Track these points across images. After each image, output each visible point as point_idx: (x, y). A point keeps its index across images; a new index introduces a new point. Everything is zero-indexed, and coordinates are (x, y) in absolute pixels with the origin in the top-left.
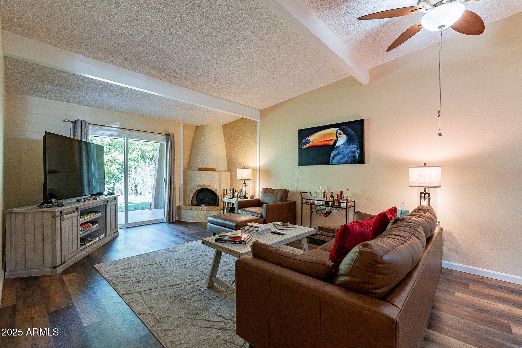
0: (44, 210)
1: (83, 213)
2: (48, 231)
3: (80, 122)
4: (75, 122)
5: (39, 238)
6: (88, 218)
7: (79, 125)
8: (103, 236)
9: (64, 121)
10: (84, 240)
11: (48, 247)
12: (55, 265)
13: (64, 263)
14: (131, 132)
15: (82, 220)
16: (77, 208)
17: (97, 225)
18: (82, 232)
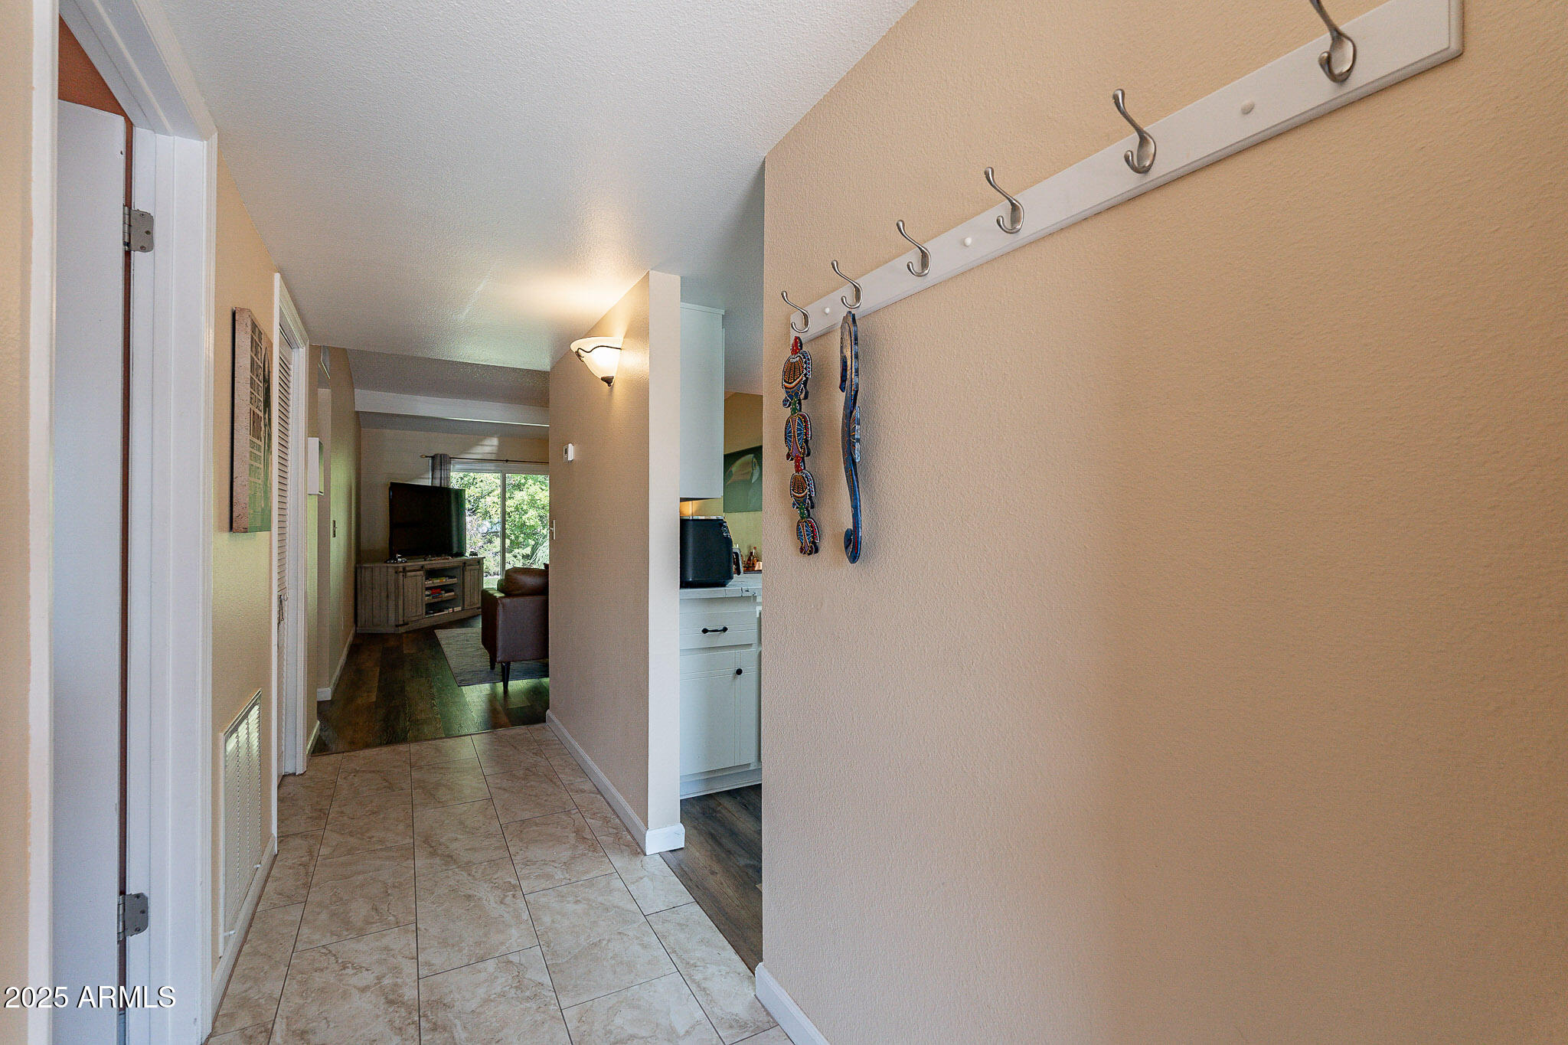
0: (388, 565)
1: (431, 574)
2: (392, 588)
3: (439, 458)
4: (433, 458)
5: (384, 595)
6: (437, 582)
7: (438, 460)
8: (459, 609)
9: (421, 456)
10: (433, 607)
11: (392, 604)
12: (397, 624)
13: (407, 624)
14: (509, 464)
15: (429, 583)
16: (422, 567)
17: (453, 593)
18: (431, 597)
